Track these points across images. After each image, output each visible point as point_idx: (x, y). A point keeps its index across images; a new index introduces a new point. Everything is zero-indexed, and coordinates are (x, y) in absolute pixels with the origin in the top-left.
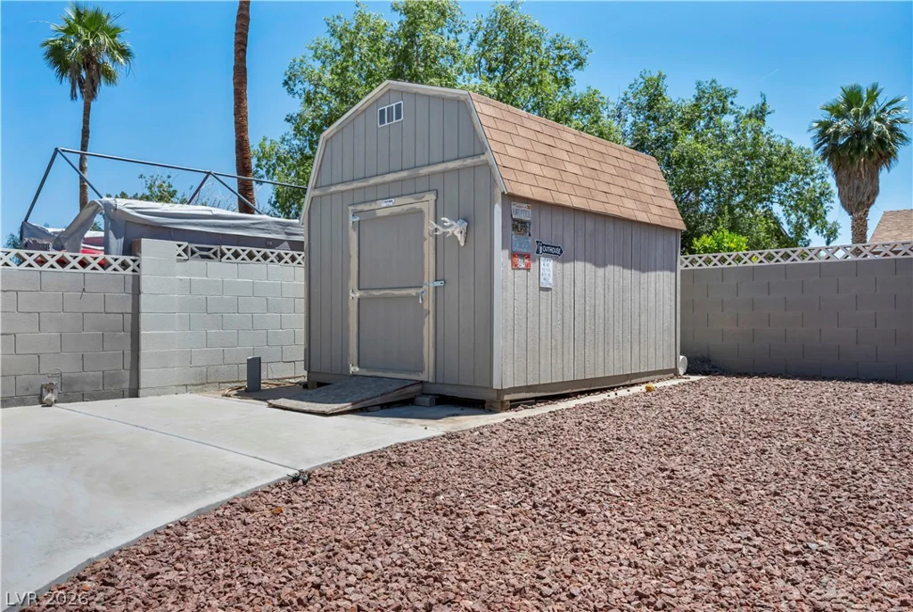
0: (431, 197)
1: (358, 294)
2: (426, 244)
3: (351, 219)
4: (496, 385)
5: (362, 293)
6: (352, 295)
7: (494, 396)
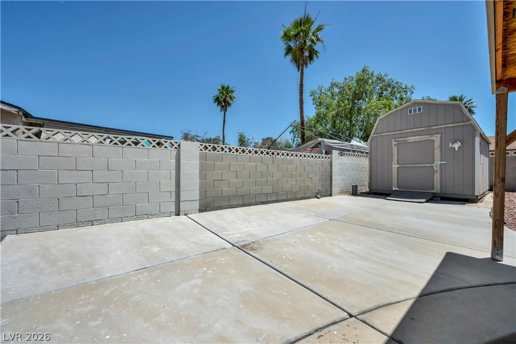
0: (440, 135)
1: (397, 166)
2: (435, 150)
3: (394, 143)
4: (476, 195)
5: (399, 165)
6: (394, 166)
7: (475, 198)
